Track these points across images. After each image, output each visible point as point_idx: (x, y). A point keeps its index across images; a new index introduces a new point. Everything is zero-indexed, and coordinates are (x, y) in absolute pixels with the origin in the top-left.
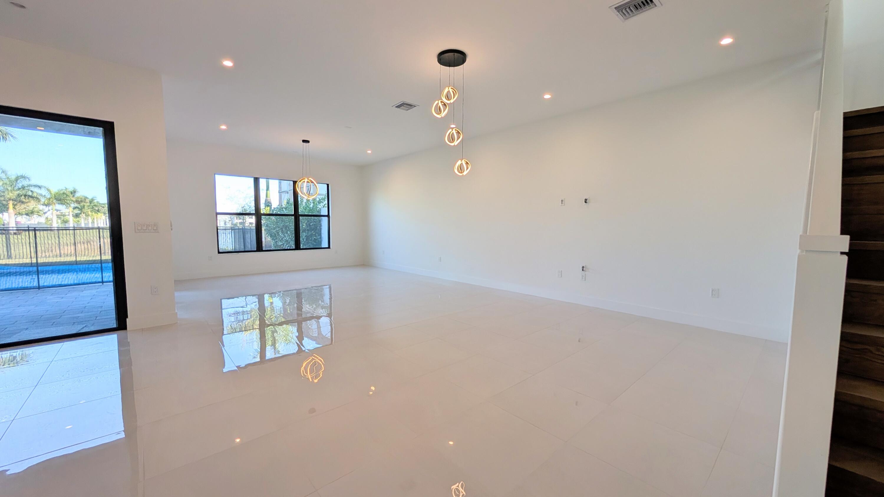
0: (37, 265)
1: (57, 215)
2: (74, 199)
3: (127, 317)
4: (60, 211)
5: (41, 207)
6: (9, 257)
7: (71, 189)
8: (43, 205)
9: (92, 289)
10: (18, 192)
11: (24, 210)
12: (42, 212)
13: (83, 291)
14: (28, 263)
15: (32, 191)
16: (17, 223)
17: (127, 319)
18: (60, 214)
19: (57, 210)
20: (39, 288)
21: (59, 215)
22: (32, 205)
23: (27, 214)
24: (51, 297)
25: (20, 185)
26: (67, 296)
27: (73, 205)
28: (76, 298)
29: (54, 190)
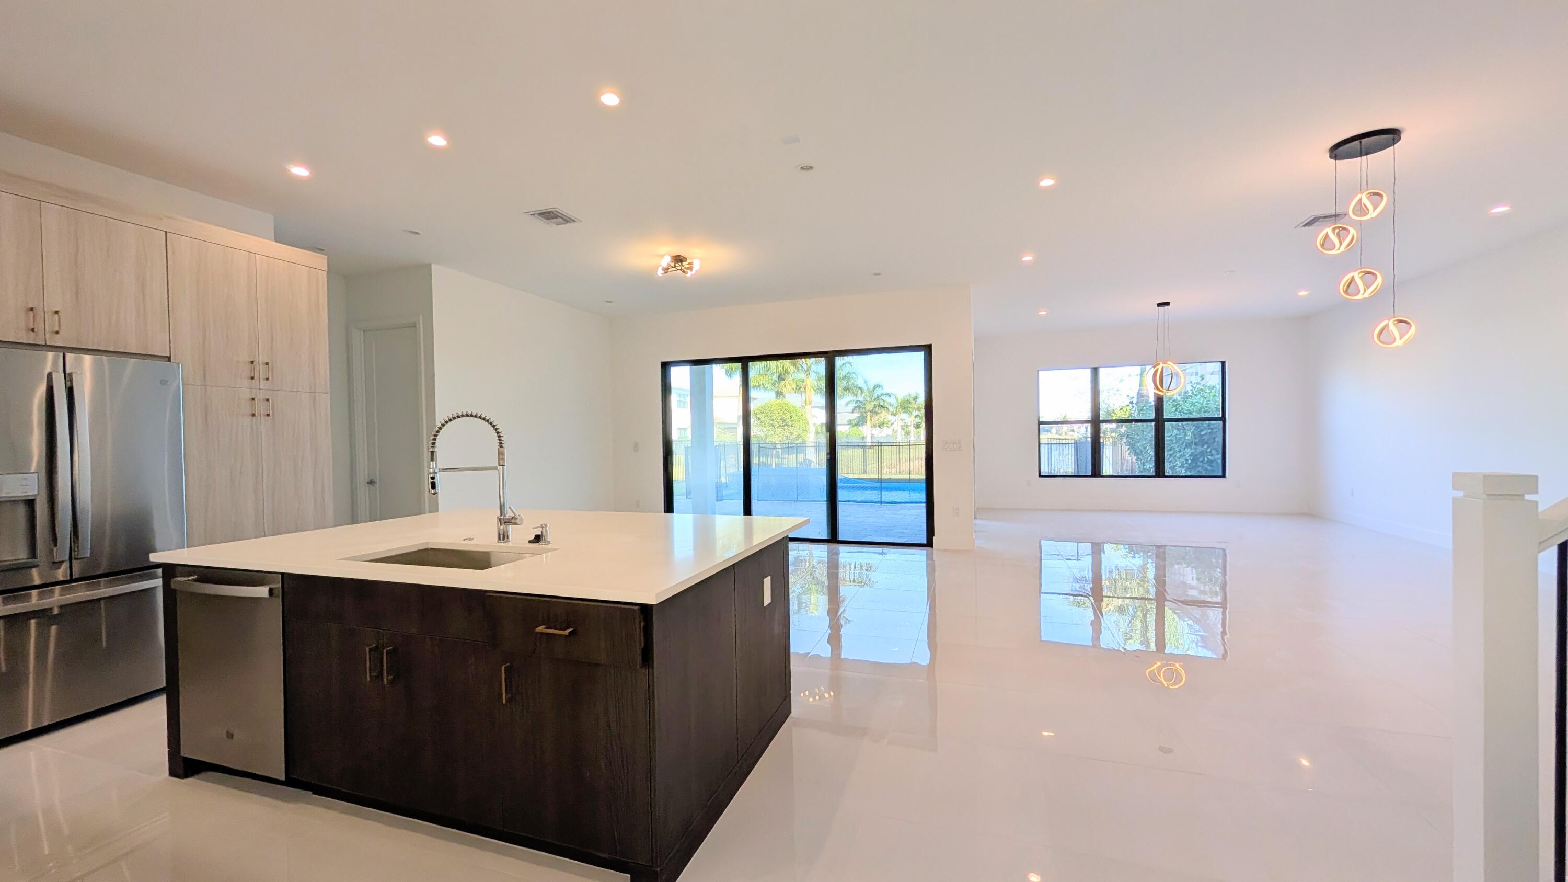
0: (881, 481)
1: (901, 426)
2: (916, 407)
3: (934, 535)
4: (904, 420)
5: (890, 417)
6: (865, 472)
7: (913, 395)
8: (891, 414)
9: (917, 509)
10: (874, 403)
11: (877, 422)
12: (890, 423)
13: (910, 510)
14: (876, 479)
15: (884, 401)
16: (872, 436)
17: (934, 538)
18: (904, 424)
19: (902, 420)
20: (881, 503)
21: (903, 426)
22: (884, 415)
23: (879, 426)
24: (889, 512)
25: (875, 396)
26: (899, 512)
27: (915, 413)
28: (904, 516)
29: (900, 398)
